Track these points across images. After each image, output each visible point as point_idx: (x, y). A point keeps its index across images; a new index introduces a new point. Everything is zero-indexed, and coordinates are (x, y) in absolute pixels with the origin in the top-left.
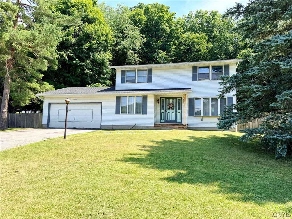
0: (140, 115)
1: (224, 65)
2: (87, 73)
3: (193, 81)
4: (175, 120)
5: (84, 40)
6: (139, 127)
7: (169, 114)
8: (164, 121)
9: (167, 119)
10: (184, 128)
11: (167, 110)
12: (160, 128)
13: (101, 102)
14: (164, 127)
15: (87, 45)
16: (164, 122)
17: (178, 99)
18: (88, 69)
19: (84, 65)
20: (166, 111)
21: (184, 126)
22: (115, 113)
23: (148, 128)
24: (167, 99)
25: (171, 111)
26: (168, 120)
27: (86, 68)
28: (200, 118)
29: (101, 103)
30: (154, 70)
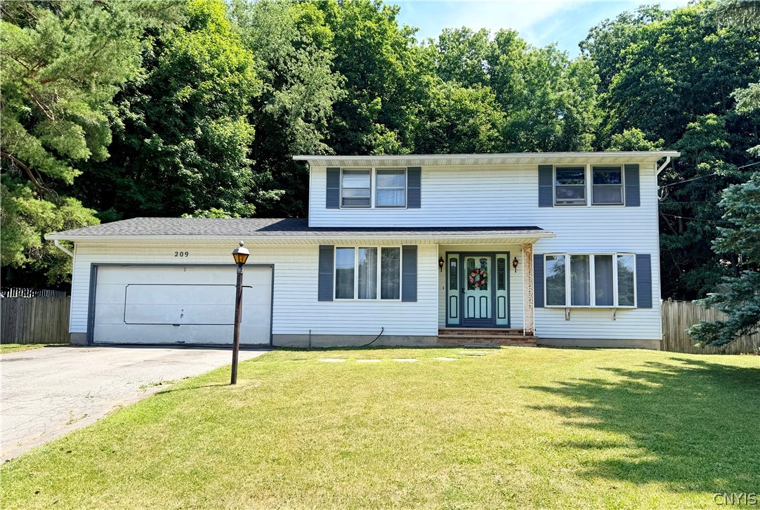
0: (396, 305)
1: (625, 165)
2: (186, 176)
3: (540, 206)
4: (489, 316)
5: (175, 76)
6: (392, 341)
7: (471, 300)
8: (457, 321)
9: (466, 317)
10: (529, 341)
11: (466, 290)
12: (456, 341)
13: (270, 262)
14: (469, 338)
15: (186, 92)
16: (458, 323)
17: (498, 256)
18: (189, 165)
19: (177, 150)
20: (462, 291)
21: (528, 337)
22: (317, 297)
23: (420, 341)
24: (466, 258)
25: (477, 293)
26: (469, 318)
27: (183, 163)
28: (563, 312)
29: (272, 266)
30: (426, 171)
